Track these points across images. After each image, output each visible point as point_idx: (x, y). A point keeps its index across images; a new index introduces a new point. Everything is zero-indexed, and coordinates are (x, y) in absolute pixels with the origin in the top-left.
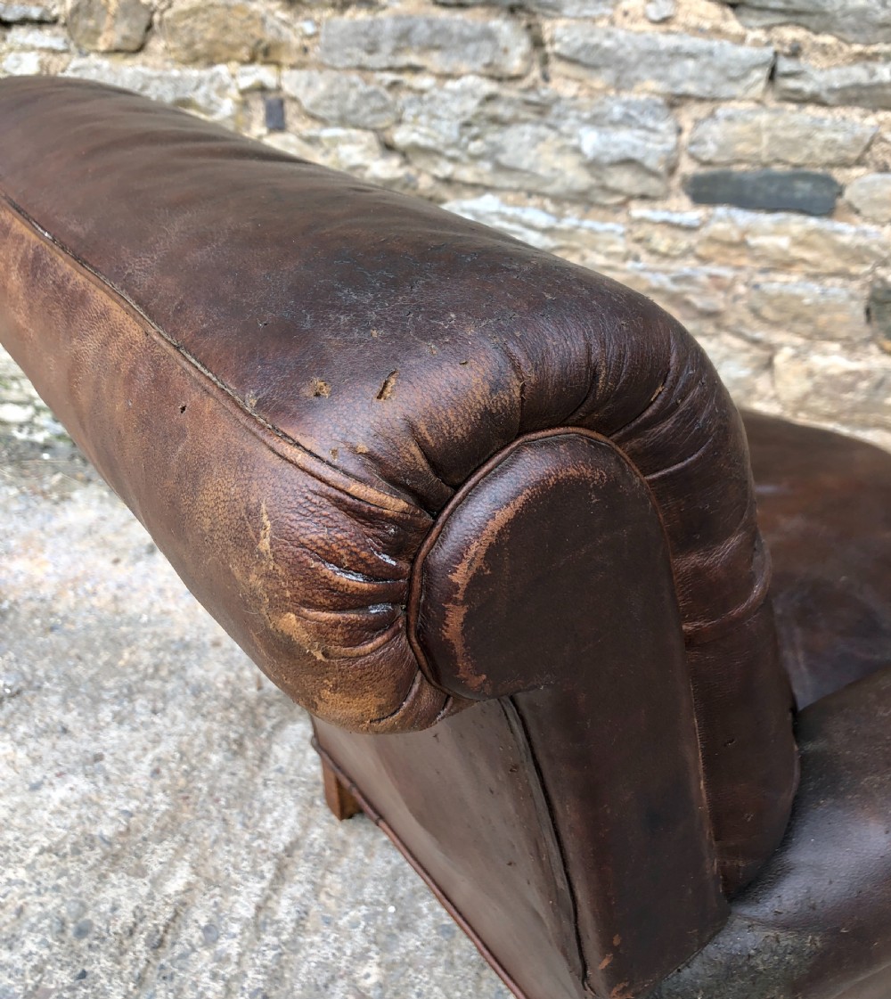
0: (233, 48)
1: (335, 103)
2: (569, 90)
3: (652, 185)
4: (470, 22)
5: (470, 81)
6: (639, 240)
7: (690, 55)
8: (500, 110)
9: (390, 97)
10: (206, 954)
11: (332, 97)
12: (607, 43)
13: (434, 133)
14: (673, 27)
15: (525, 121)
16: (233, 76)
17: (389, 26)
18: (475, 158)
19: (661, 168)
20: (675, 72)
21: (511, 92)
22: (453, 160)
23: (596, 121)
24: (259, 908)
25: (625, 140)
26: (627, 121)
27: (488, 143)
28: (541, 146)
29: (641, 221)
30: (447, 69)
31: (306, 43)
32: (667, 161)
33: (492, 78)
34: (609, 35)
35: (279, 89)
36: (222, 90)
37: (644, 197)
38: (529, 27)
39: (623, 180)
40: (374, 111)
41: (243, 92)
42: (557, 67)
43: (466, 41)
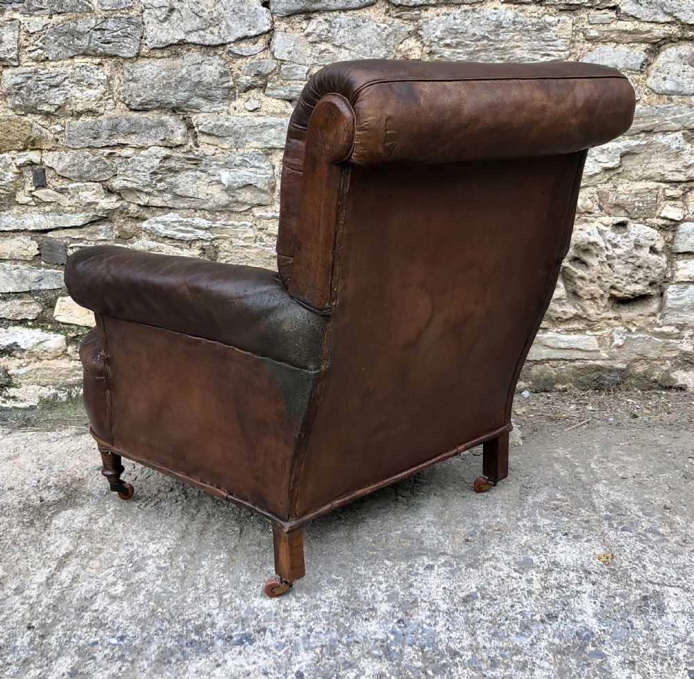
0: (12, 142)
1: (75, 168)
2: (210, 151)
3: (264, 198)
4: (151, 118)
5: (154, 150)
6: (261, 229)
7: (272, 126)
8: (172, 164)
9: (108, 162)
10: (17, 597)
11: (74, 165)
12: (227, 124)
13: (136, 180)
14: (261, 113)
15: (188, 169)
16: (13, 159)
17: (105, 123)
18: (161, 191)
19: (266, 188)
20: (265, 136)
21: (178, 154)
22: (148, 194)
23: (227, 165)
24: (48, 579)
25: (244, 174)
26: (244, 164)
27: (168, 183)
28: (198, 182)
29: (260, 218)
30: (140, 144)
31: (56, 136)
32: (269, 183)
33: (166, 147)
34: (227, 120)
35: (42, 163)
36: (7, 166)
37: (260, 205)
38: (184, 119)
39: (247, 196)
40: (99, 171)
41: (19, 167)
42: (202, 139)
43: (150, 128)
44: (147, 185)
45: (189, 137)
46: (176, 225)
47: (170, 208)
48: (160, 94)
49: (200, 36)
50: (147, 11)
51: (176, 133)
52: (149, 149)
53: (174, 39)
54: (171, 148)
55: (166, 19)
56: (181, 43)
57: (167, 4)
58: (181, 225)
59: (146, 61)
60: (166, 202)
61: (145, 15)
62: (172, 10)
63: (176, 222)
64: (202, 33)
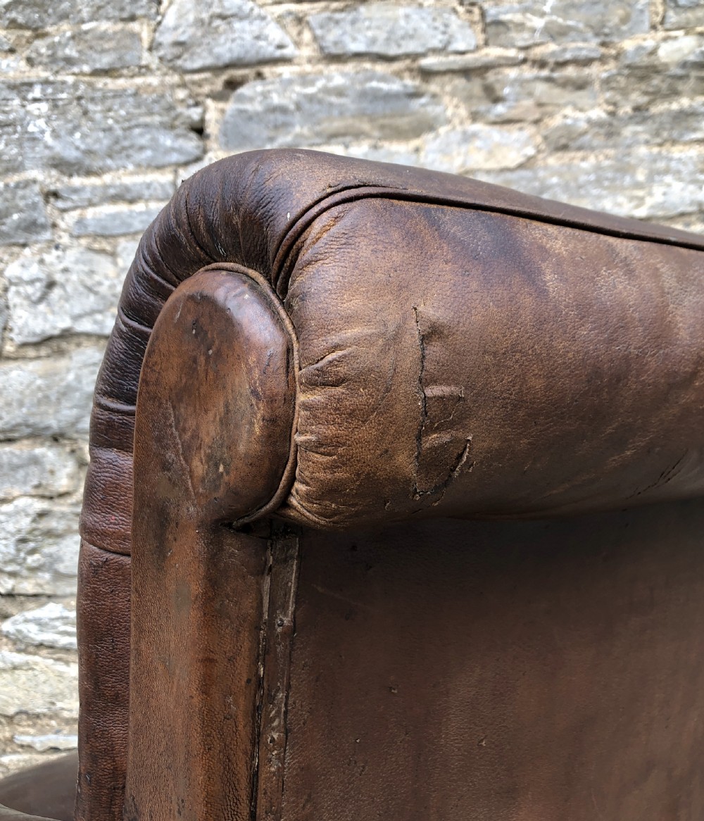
44: (12, 561)
45: (79, 480)
46: (57, 623)
47: (49, 597)
48: (33, 414)
49: (96, 322)
50: (13, 289)
51: (58, 474)
52: (16, 502)
53: (55, 328)
54: (51, 498)
55: (42, 299)
56: (67, 335)
57: (42, 276)
58: (66, 624)
59: (12, 364)
60: (40, 586)
61: (10, 295)
62: (51, 285)
63: (57, 619)
64: (99, 317)
